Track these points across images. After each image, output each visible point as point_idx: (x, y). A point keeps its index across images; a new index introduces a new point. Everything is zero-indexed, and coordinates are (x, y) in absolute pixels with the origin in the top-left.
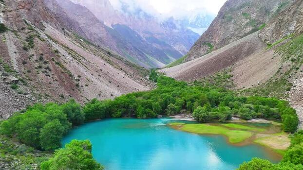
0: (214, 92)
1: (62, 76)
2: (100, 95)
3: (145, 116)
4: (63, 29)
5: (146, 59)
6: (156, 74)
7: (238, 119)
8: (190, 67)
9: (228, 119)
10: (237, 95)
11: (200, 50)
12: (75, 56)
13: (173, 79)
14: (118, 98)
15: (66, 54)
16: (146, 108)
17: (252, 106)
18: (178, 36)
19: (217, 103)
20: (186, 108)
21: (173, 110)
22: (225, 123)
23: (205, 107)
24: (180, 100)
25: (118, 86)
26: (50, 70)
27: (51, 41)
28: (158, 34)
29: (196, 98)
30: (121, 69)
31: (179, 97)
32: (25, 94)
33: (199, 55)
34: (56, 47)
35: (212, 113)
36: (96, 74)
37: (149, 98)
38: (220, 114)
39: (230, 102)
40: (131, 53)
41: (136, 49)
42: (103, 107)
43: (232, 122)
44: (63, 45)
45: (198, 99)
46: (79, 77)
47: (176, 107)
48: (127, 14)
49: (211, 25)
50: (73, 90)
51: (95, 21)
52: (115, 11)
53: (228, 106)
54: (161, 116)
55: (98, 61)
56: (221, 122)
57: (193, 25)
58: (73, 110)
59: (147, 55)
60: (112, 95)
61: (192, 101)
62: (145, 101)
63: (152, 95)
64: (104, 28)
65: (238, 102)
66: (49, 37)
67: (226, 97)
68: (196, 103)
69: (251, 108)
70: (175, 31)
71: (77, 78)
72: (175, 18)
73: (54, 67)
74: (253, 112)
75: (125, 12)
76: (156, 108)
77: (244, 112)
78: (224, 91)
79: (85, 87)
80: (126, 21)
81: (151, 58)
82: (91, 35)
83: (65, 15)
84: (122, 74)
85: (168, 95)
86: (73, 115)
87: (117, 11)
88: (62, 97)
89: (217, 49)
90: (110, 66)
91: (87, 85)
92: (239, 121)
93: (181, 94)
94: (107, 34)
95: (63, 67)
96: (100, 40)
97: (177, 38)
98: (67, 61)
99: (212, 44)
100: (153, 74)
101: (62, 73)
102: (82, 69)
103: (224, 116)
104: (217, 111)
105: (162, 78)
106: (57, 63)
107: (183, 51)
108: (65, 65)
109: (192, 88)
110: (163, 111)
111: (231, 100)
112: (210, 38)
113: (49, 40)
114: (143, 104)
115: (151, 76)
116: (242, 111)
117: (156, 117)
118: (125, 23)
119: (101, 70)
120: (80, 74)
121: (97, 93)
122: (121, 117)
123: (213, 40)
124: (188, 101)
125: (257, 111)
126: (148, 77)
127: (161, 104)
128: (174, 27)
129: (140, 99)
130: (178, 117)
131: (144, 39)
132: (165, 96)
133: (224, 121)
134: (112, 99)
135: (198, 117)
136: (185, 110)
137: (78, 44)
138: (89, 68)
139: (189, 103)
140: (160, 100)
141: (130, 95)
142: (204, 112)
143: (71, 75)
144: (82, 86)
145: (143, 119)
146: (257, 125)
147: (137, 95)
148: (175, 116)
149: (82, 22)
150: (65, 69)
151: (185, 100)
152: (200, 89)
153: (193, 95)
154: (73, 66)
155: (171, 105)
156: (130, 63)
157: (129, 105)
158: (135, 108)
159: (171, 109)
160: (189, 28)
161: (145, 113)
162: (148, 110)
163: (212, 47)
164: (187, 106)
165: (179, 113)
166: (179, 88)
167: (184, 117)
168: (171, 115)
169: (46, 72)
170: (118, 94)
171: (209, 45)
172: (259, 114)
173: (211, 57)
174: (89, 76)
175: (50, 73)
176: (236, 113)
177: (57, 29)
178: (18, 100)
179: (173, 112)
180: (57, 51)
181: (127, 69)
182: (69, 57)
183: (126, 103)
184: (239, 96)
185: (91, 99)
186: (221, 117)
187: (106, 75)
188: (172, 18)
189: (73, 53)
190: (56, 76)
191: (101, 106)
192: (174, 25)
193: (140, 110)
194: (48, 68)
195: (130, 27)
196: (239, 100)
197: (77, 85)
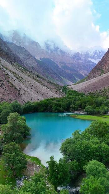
1: (11, 88)
2: (31, 99)
4: (11, 62)
5: (61, 80)
6: (66, 88)
8: (88, 84)
11: (96, 73)
12: (18, 77)
13: (77, 91)
14: (42, 101)
15: (13, 76)
16: (58, 106)
18: (82, 65)
21: (73, 108)
23: (91, 106)
24: (78, 103)
25: (42, 95)
26: (4, 85)
27: (4, 69)
28: (69, 64)
29: (87, 101)
30: (45, 85)
31: (77, 100)
33: (95, 77)
34: (7, 72)
35: (96, 110)
36: (30, 88)
37: (60, 101)
40: (52, 76)
41: (55, 73)
42: (33, 105)
43: (107, 115)
44: (11, 71)
45: (89, 102)
46: (20, 89)
47: (75, 106)
48: (49, 51)
49: (103, 57)
50: (17, 96)
51: (30, 56)
52: (42, 50)
53: (107, 106)
54: (66, 111)
55: (31, 80)
56: (101, 115)
57: (92, 57)
58: (17, 106)
59: (62, 77)
60: (38, 100)
61: (85, 103)
62: (57, 102)
63: (61, 100)
64: (35, 60)
66: (3, 66)
68: (87, 104)
70: (80, 61)
71: (19, 90)
72: (80, 53)
73: (6, 83)
75: (48, 50)
76: (63, 107)
80: (49, 56)
81: (64, 79)
82: (27, 65)
83: (12, 53)
84: (45, 88)
86: (17, 109)
87: (43, 49)
88: (11, 100)
89: (106, 72)
90: (38, 84)
91: (24, 94)
93: (79, 99)
94: (37, 64)
95: (11, 83)
96: (33, 68)
97: (81, 66)
98: (13, 80)
99: (103, 69)
100: (64, 89)
101: (11, 87)
102: (21, 85)
103: (103, 111)
104: (99, 108)
105: (70, 91)
106: (8, 81)
107: (86, 75)
108: (12, 82)
109: (87, 97)
110: (67, 109)
112: (102, 66)
113: (3, 68)
114: (56, 104)
115: (63, 90)
117: (63, 112)
118: (48, 57)
119: (33, 85)
120: (20, 88)
122: (43, 111)
123: (104, 67)
124: (83, 103)
126: (61, 91)
127: (66, 104)
128: (80, 59)
129: (54, 101)
130: (76, 112)
131: (61, 67)
133: (103, 114)
134: (39, 101)
135: (87, 112)
136: (80, 108)
137: (19, 70)
138: (26, 84)
140: (66, 102)
141: (49, 99)
142: (91, 109)
143: (15, 88)
144: (22, 94)
145: (56, 112)
147: (53, 100)
149: (22, 57)
150: (12, 84)
151: (81, 103)
154: (17, 83)
155: (72, 105)
156: (51, 82)
157: (47, 105)
158: (51, 107)
159: (72, 107)
160: (90, 59)
161: (57, 109)
162: (59, 108)
163: (103, 71)
164: (82, 106)
165: (77, 110)
166: (80, 96)
167: (80, 112)
168: (72, 111)
169: (2, 86)
170: (42, 99)
171: (102, 70)
173: (102, 78)
174: (26, 89)
175: (4, 87)
177: (8, 62)
179: (73, 109)
180: (7, 74)
181: (49, 85)
182: (14, 78)
183: (46, 104)
185: (26, 101)
186: (101, 112)
187: (36, 88)
188: (78, 53)
189: (17, 76)
190: (7, 89)
191: (32, 105)
192: (80, 58)
193: (54, 108)
194: (3, 84)
195: (51, 59)
197: (19, 94)
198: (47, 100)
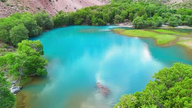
0: (152, 6)
2: (66, 8)
3: (97, 24)
7: (167, 26)
9: (159, 26)
10: (169, 8)
14: (79, 10)
16: (99, 18)
17: (180, 16)
19: (153, 14)
20: (128, 18)
21: (118, 19)
22: (156, 29)
23: (142, 17)
24: (124, 12)
25: (81, 2)
29: (137, 10)
31: (124, 9)
32: (12, 6)
35: (147, 22)
37: (102, 11)
38: (153, 22)
39: (163, 13)
45: (139, 11)
47: (121, 17)
50: (47, 4)
53: (161, 16)
54: (109, 24)
56: (153, 28)
58: (44, 18)
60: (75, 8)
61: (134, 13)
62: (98, 12)
63: (104, 8)
65: (169, 13)
67: (161, 9)
68: (136, 14)
69: (179, 18)
74: (180, 21)
76: (106, 18)
77: (173, 20)
78: (160, 5)
79: (56, 2)
85: (116, 8)
88: (39, 9)
92: (167, 28)
93: (126, 7)
103: (156, 24)
104: (152, 20)
109: (136, 4)
110: (111, 20)
111: (164, 12)
114: (96, 15)
116: (171, 20)
117: (105, 25)
121: (65, 7)
122: (81, 24)
124: (130, 12)
125: (183, 20)
127: (110, 15)
129: (95, 11)
130: (121, 25)
132: (114, 8)
133: (156, 27)
134: (75, 11)
135: (136, 25)
136: (128, 20)
139: (130, 14)
140: (109, 12)
141: (88, 8)
142: (141, 21)
145: (96, 26)
146: (181, 31)
147: (92, 9)
148: (120, 24)
151: (128, 12)
152: (141, 4)
153: (135, 8)
155: (117, 16)
157: (86, 16)
158: (90, 18)
161: (97, 22)
162: (100, 19)
164: (129, 16)
165: (123, 22)
166: (126, 3)
167: (126, 25)
168: (117, 23)
172: (184, 22)
176: (166, 21)
178: (6, 10)
179: (118, 21)
183: (84, 14)
184: (171, 9)
185: (59, 10)
186: (154, 24)
193: (94, 19)
196: (171, 11)
197: (50, 1)
198: (86, 9)
